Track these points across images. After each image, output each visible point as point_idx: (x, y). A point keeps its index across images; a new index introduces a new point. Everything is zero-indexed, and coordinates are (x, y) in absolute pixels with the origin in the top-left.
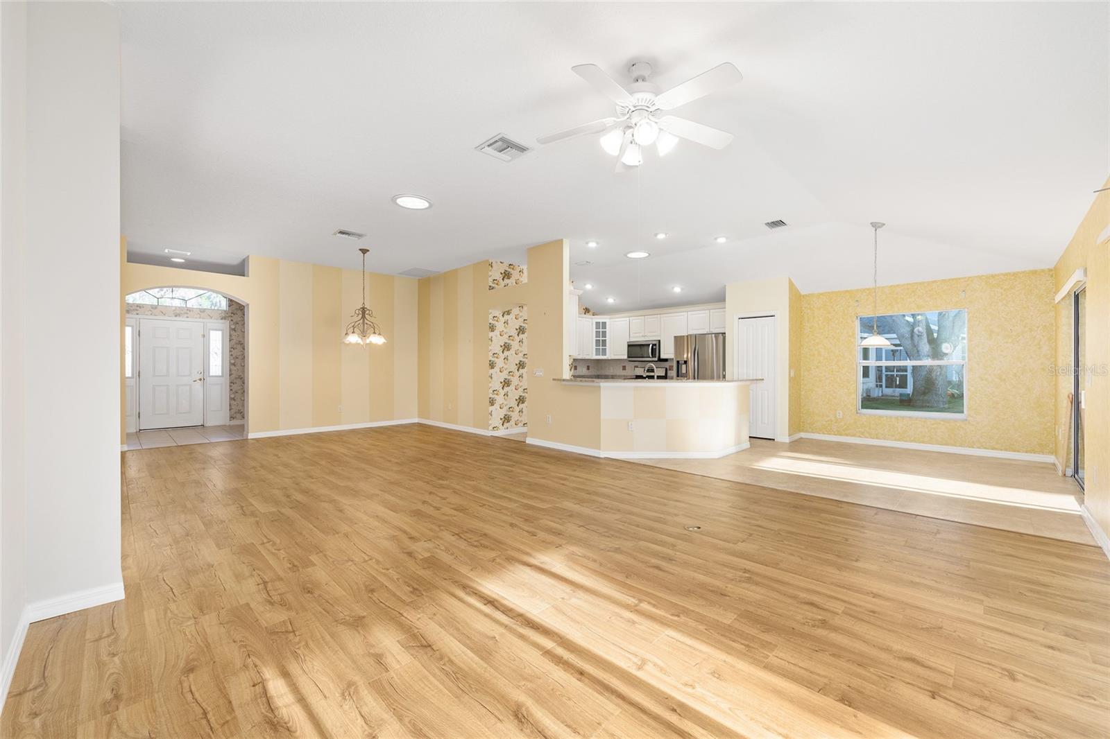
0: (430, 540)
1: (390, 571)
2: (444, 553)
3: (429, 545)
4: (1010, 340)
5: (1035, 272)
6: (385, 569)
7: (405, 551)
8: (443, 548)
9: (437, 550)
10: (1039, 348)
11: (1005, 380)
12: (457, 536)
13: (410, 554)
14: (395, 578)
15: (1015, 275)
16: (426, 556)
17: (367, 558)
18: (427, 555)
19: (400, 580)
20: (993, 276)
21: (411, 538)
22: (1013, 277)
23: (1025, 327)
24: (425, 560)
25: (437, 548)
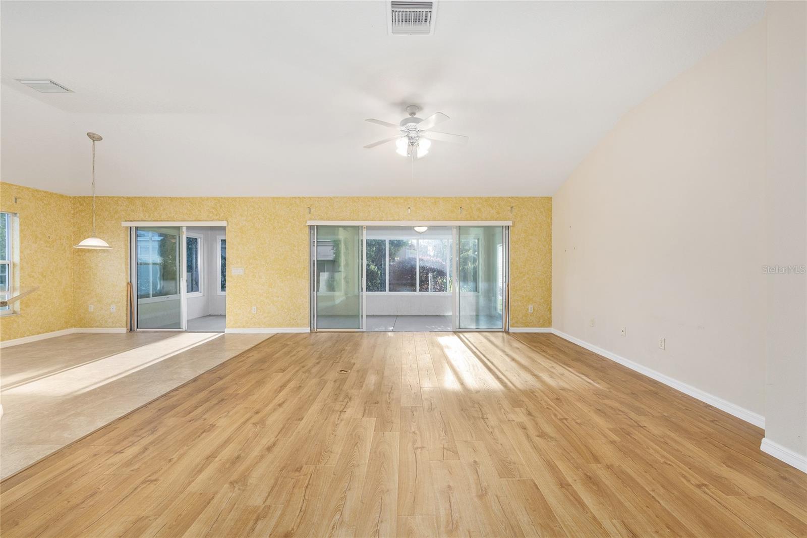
0: (509, 421)
1: (546, 407)
2: (504, 406)
3: (512, 416)
4: (48, 245)
5: (62, 196)
6: (550, 409)
7: (533, 418)
8: (503, 410)
9: (508, 410)
10: (65, 252)
11: (45, 276)
12: (485, 416)
13: (530, 414)
14: (543, 401)
15: (51, 194)
16: (519, 409)
17: (565, 421)
18: (517, 409)
19: (540, 399)
20: (37, 191)
21: (525, 428)
22: (50, 196)
23: (57, 236)
24: (520, 406)
25: (508, 412)
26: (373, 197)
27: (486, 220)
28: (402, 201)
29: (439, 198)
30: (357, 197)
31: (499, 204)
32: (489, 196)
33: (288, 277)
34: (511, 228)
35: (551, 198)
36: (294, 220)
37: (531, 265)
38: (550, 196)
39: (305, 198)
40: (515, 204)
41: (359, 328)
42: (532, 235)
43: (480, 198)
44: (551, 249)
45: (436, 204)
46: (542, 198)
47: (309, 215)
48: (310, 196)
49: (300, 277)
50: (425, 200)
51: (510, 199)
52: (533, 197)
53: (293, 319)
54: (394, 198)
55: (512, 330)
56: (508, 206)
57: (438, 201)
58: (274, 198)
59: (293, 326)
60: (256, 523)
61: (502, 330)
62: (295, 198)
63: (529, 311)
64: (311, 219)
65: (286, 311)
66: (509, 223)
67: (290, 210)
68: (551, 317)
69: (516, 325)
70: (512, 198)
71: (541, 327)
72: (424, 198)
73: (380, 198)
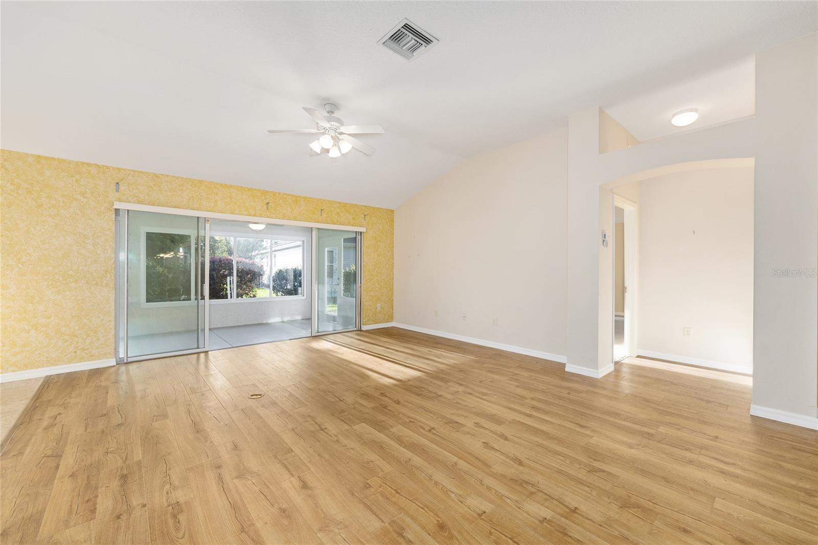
26: (221, 184)
27: (344, 224)
28: (259, 194)
29: (300, 197)
30: (199, 181)
31: (354, 211)
32: (347, 202)
33: (73, 285)
34: (365, 234)
35: (393, 211)
36: (85, 197)
37: (379, 268)
38: (392, 209)
39: (108, 167)
40: (367, 212)
41: (198, 348)
42: (380, 241)
43: (339, 203)
44: (393, 255)
45: (297, 204)
46: (387, 210)
47: (117, 194)
48: (119, 167)
49: (97, 284)
50: (285, 196)
51: (363, 208)
52: (381, 209)
53: (83, 349)
54: (249, 189)
55: (364, 328)
56: (362, 214)
57: (300, 200)
58: (39, 157)
59: (82, 359)
60: (403, 537)
61: (355, 329)
62: (88, 164)
63: (378, 309)
64: (120, 200)
65: (67, 338)
66: (363, 230)
67: (76, 181)
68: (393, 313)
69: (368, 322)
70: (365, 206)
71: (387, 322)
72: (285, 194)
73: (231, 186)
